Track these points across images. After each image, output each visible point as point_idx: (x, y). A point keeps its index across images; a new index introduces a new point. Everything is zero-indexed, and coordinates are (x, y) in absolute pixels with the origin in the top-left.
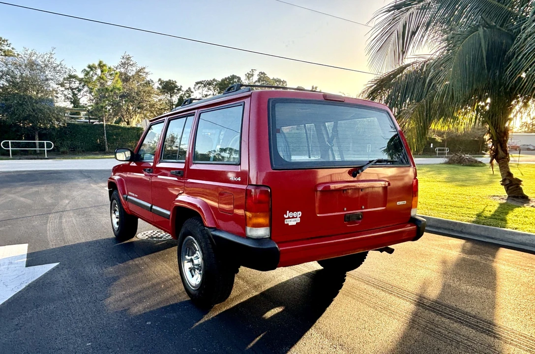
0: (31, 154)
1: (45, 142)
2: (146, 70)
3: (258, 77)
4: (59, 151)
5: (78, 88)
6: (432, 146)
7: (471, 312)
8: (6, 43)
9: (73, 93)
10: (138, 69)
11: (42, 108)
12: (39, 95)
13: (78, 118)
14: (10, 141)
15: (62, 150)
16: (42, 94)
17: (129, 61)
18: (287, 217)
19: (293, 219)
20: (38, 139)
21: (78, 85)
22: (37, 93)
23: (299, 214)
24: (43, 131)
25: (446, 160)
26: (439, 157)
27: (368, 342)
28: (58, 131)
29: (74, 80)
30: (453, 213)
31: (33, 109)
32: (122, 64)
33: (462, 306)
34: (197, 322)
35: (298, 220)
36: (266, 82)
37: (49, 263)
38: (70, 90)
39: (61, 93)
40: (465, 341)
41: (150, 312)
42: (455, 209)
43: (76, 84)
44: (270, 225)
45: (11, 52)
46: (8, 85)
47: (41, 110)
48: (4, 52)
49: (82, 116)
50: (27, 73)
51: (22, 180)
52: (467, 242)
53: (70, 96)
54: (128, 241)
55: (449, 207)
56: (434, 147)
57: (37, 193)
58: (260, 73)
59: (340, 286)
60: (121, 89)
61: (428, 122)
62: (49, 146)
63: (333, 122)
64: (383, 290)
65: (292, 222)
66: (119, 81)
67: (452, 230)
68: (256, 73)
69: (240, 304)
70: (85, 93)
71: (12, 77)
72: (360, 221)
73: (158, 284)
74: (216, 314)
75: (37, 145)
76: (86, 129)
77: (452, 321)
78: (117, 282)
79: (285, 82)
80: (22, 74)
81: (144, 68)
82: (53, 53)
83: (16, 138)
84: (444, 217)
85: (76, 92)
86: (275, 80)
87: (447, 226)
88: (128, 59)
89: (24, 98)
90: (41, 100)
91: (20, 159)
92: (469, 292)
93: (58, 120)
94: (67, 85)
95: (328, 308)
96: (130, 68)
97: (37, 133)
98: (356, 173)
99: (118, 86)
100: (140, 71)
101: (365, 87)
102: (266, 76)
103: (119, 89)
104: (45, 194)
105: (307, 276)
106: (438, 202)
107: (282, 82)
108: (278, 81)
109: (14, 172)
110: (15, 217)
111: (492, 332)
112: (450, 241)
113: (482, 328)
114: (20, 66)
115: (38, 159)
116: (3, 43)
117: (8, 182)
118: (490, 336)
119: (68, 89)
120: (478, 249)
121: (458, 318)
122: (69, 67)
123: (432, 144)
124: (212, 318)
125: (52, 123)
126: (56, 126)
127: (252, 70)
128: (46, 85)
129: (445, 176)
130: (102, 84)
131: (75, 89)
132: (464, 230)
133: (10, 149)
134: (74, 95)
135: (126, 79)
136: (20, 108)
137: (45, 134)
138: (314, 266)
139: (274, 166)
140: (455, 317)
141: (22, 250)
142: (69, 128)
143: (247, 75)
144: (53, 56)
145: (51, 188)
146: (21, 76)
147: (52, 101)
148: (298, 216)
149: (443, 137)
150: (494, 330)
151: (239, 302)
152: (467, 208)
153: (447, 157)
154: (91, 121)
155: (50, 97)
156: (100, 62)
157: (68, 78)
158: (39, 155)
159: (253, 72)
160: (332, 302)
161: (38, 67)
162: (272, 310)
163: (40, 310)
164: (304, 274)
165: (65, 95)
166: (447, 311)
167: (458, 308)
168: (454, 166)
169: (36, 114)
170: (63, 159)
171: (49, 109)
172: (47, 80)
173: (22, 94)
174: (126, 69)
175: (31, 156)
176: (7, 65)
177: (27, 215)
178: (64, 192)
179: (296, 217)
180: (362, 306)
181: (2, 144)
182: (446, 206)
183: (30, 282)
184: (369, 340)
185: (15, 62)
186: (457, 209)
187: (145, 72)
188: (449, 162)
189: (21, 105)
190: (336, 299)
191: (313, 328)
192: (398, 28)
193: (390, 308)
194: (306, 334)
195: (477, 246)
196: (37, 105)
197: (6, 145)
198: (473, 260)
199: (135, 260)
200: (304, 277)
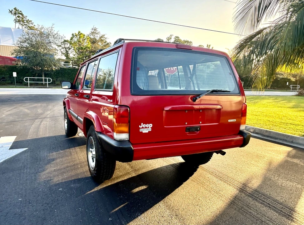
0: (40, 85)
1: (47, 78)
2: (105, 36)
3: (174, 40)
4: (55, 84)
5: (69, 47)
6: (287, 84)
7: (280, 200)
8: (31, 22)
9: (66, 50)
10: (101, 36)
11: (46, 59)
12: (45, 51)
13: (68, 65)
14: (28, 78)
15: (57, 83)
16: (47, 51)
17: (96, 31)
18: (142, 127)
19: (146, 128)
20: (44, 77)
21: (69, 46)
22: (44, 50)
23: (151, 125)
24: (46, 72)
25: (296, 93)
26: (292, 91)
27: (196, 215)
28: (55, 72)
29: (67, 43)
30: (291, 129)
31: (41, 59)
32: (92, 33)
33: (274, 195)
34: (89, 191)
35: (150, 130)
36: (179, 42)
37: (22, 148)
38: (64, 49)
39: (60, 50)
40: (268, 222)
41: (65, 182)
42: (292, 126)
43: (68, 45)
44: (130, 132)
45: (33, 28)
46: (28, 46)
47: (46, 60)
48: (30, 27)
49: (71, 64)
50: (39, 39)
51: (31, 100)
52: (294, 149)
53: (64, 52)
54: (72, 137)
55: (289, 125)
56: (289, 84)
57: (35, 107)
58: (175, 37)
59: (191, 174)
60: (90, 48)
61: (275, 67)
62: (49, 80)
63: (193, 65)
64: (220, 179)
65: (145, 131)
66: (90, 43)
67: (286, 141)
68: (173, 37)
69: (121, 181)
70: (73, 51)
71: (31, 41)
72: (198, 132)
73: (77, 164)
74: (103, 187)
75: (44, 80)
76: (70, 71)
77: (263, 206)
78: (54, 162)
79: (191, 42)
80: (36, 39)
81: (104, 35)
82: (53, 27)
83: (32, 76)
84: (282, 131)
85: (68, 50)
86: (185, 41)
87: (282, 138)
88: (95, 30)
89: (37, 54)
90: (46, 54)
91: (34, 88)
92: (283, 185)
93: (55, 65)
94: (63, 46)
95: (177, 189)
96: (96, 35)
97: (43, 73)
98: (195, 99)
99: (89, 46)
100: (102, 37)
101: (237, 44)
102: (179, 39)
103: (89, 48)
104: (39, 108)
105: (172, 166)
106: (282, 121)
107: (190, 42)
108: (187, 42)
109: (28, 95)
110: (17, 120)
111: (291, 217)
112: (282, 148)
113: (284, 213)
114: (35, 35)
115: (43, 88)
116: (29, 22)
117: (23, 100)
118: (289, 219)
119: (63, 48)
120: (301, 154)
121: (268, 204)
122: (61, 35)
123: (288, 83)
124: (100, 189)
125: (52, 67)
126: (54, 69)
127: (171, 35)
128: (49, 46)
129: (294, 104)
130: (80, 45)
131: (67, 48)
132: (294, 141)
133: (29, 82)
134: (67, 51)
135: (94, 42)
136: (34, 59)
137: (48, 74)
138: (179, 160)
139: (133, 92)
140: (266, 203)
141: (11, 139)
142: (61, 71)
143: (168, 38)
144: (53, 29)
145: (44, 104)
146: (36, 41)
147: (52, 55)
148: (150, 127)
149: (296, 78)
150: (293, 215)
151: (121, 180)
152: (302, 126)
153: (297, 92)
154: (74, 66)
155: (51, 53)
156: (79, 32)
157: (63, 42)
158: (44, 86)
159: (171, 36)
160: (182, 185)
161: (45, 36)
162: (140, 187)
163: (4, 176)
164: (170, 165)
165: (62, 52)
166: (262, 198)
167: (271, 197)
168: (302, 97)
169: (43, 62)
170: (57, 88)
171: (50, 59)
172: (50, 43)
173: (35, 51)
174: (94, 36)
175: (40, 86)
176: (28, 34)
177: (25, 119)
178: (50, 107)
179: (149, 128)
180: (202, 190)
181: (24, 79)
182: (287, 124)
183: (7, 159)
184: (197, 214)
185: (32, 32)
186: (294, 126)
187: (105, 38)
188: (298, 94)
189: (35, 57)
190: (185, 183)
191: (162, 202)
192: (256, 4)
193: (221, 192)
194: (156, 205)
195: (300, 153)
196: (44, 57)
197: (26, 80)
198: (294, 162)
199: (71, 149)
200: (170, 166)
